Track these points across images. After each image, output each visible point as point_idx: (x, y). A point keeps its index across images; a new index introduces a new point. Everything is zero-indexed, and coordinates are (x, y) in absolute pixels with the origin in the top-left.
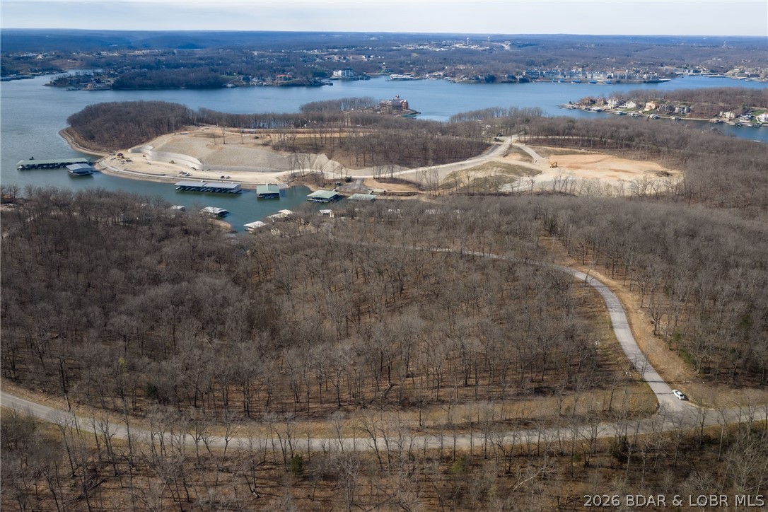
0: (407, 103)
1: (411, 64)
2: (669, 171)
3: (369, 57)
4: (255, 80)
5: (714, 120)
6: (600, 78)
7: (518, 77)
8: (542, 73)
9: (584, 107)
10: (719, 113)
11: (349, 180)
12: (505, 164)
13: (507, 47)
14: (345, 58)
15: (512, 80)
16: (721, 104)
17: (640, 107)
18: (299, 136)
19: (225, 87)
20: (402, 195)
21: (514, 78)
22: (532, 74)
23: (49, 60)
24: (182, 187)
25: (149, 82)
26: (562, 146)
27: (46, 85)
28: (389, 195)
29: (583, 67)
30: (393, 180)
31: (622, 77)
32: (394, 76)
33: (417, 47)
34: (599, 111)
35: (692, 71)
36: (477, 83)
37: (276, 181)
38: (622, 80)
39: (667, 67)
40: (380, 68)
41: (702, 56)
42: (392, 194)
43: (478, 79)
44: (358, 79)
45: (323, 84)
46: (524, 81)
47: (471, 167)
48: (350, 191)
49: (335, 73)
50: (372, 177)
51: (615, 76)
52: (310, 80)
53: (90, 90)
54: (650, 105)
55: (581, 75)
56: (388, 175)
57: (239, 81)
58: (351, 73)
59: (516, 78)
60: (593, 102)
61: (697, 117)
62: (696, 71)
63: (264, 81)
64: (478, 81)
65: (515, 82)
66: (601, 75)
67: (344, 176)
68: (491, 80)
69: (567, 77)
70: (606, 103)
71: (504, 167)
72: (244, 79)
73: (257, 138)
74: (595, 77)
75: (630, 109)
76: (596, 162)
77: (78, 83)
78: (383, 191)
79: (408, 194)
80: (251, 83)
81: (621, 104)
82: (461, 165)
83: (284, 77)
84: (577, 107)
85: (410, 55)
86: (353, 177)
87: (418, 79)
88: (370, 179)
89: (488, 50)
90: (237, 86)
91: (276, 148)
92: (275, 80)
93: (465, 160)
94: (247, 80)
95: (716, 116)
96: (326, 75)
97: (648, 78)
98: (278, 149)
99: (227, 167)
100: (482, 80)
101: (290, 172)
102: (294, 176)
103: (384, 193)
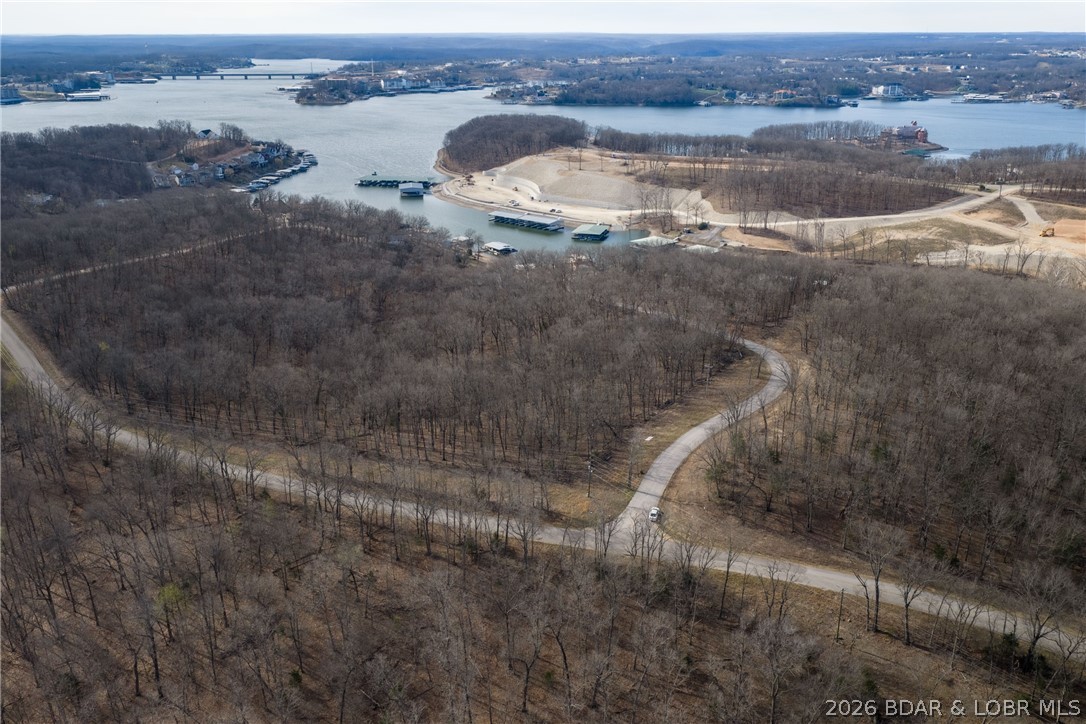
1: (1014, 78)
3: (958, 68)
4: (743, 97)
11: (704, 227)
12: (956, 223)
14: (916, 69)
19: (698, 105)
23: (513, 69)
24: (497, 217)
25: (600, 96)
27: (487, 97)
28: (747, 252)
30: (766, 233)
32: (971, 96)
44: (908, 99)
45: (843, 105)
49: (874, 90)
50: (738, 225)
52: (822, 99)
53: (528, 104)
56: (760, 225)
57: (720, 97)
58: (898, 90)
63: (756, 98)
67: (699, 221)
71: (951, 228)
72: (727, 95)
73: (625, 164)
77: (521, 96)
78: (741, 244)
80: (736, 101)
83: (785, 93)
87: (1011, 102)
88: (734, 227)
90: (714, 104)
91: (641, 179)
92: (771, 97)
94: (732, 96)
96: (861, 92)
98: (643, 181)
99: (568, 199)
101: (638, 212)
102: (644, 216)
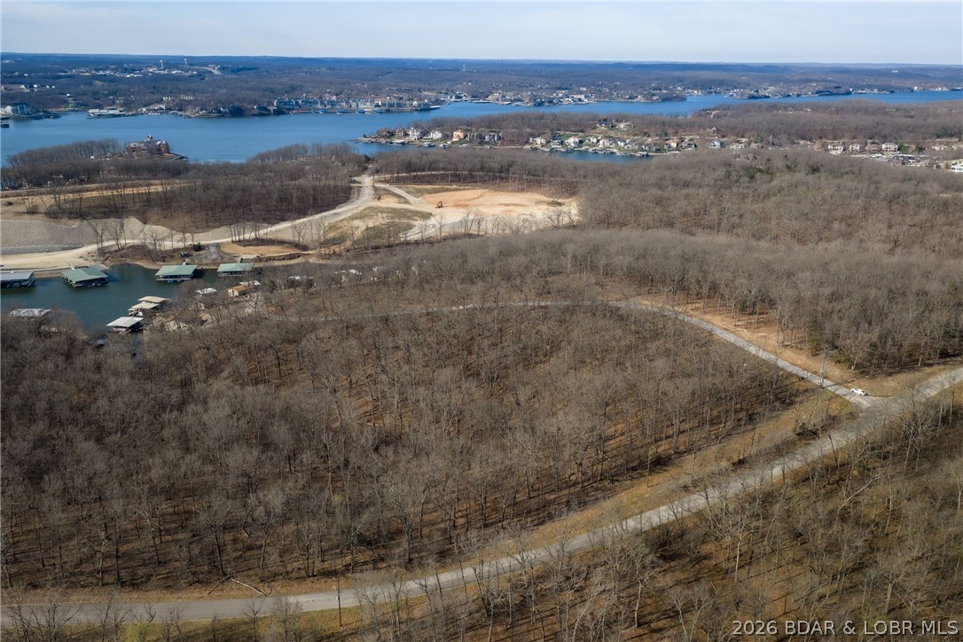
0: (167, 146)
2: (560, 201)
5: (528, 147)
6: (367, 107)
7: (272, 108)
8: (297, 103)
9: (383, 141)
10: (528, 140)
11: (198, 248)
12: (387, 208)
13: (216, 72)
15: (264, 112)
16: (528, 130)
17: (446, 137)
18: (87, 195)
20: (284, 259)
21: (265, 109)
22: (286, 103)
26: (429, 183)
28: (267, 261)
29: (337, 95)
31: (392, 105)
32: (94, 111)
33: (94, 72)
34: (403, 144)
35: (454, 97)
36: (220, 117)
37: (82, 262)
38: (392, 109)
39: (425, 93)
40: (66, 102)
41: (450, 81)
42: (270, 259)
43: (219, 112)
46: (279, 112)
47: (349, 214)
48: (208, 262)
50: (229, 240)
51: (384, 105)
54: (458, 135)
55: (344, 104)
56: (251, 236)
58: (26, 109)
59: (268, 110)
60: (392, 134)
61: (509, 145)
62: (458, 97)
64: (221, 115)
65: (269, 115)
66: (368, 104)
67: (189, 243)
68: (238, 113)
69: (327, 107)
70: (406, 135)
71: (389, 212)
74: (361, 106)
75: (437, 140)
76: (478, 198)
78: (255, 256)
79: (291, 257)
81: (425, 135)
82: (335, 214)
84: (374, 140)
85: (91, 84)
86: (202, 243)
87: (133, 115)
88: (227, 243)
89: (196, 75)
91: (52, 215)
93: (334, 208)
95: (527, 142)
97: (419, 105)
98: (56, 217)
100: (226, 113)
101: (95, 247)
102: (104, 252)
103: (259, 259)
